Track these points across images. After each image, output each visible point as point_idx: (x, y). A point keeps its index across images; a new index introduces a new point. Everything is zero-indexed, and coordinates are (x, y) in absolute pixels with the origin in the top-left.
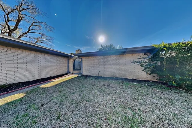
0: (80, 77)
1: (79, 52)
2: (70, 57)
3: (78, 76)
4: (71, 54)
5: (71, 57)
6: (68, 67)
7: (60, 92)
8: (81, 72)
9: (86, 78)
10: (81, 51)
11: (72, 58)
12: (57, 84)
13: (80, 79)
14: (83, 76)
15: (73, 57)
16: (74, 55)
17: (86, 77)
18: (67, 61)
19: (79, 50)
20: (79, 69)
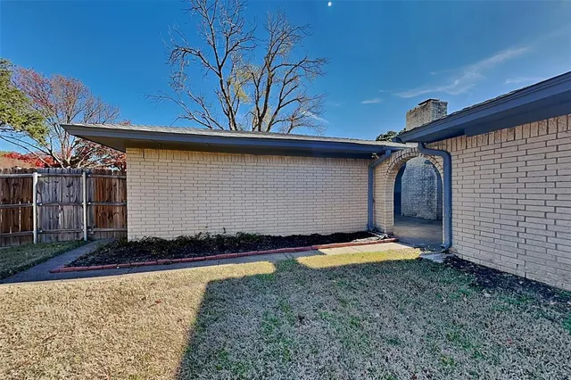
0: (435, 267)
1: (428, 117)
2: (379, 154)
3: (420, 259)
4: (385, 138)
5: (383, 152)
6: (372, 201)
7: (344, 302)
8: (445, 240)
9: (485, 285)
10: (440, 106)
11: (389, 157)
12: (334, 268)
13: (436, 277)
14: (458, 264)
15: (394, 150)
16: (398, 140)
17: (488, 278)
18: (365, 176)
19: (425, 105)
20: (429, 215)
